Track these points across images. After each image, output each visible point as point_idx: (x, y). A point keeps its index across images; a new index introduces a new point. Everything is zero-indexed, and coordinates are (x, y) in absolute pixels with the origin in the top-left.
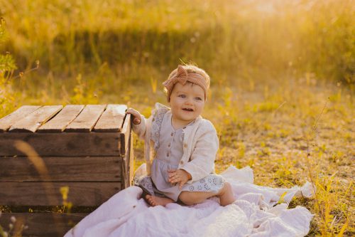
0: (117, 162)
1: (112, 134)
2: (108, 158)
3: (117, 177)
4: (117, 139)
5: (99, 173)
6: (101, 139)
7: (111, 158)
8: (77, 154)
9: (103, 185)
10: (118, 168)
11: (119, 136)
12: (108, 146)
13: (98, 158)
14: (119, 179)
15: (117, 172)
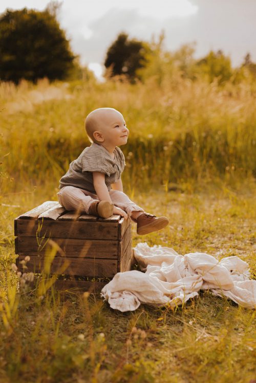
0: (115, 244)
1: (112, 223)
2: (108, 241)
3: (115, 255)
4: (116, 227)
5: (101, 252)
6: (104, 227)
7: (110, 241)
8: (86, 238)
9: (104, 261)
10: (115, 249)
11: (117, 225)
12: (109, 232)
13: (101, 241)
14: (116, 257)
15: (114, 252)
